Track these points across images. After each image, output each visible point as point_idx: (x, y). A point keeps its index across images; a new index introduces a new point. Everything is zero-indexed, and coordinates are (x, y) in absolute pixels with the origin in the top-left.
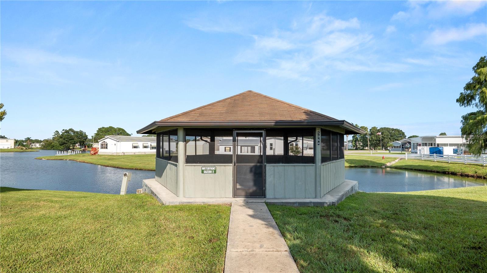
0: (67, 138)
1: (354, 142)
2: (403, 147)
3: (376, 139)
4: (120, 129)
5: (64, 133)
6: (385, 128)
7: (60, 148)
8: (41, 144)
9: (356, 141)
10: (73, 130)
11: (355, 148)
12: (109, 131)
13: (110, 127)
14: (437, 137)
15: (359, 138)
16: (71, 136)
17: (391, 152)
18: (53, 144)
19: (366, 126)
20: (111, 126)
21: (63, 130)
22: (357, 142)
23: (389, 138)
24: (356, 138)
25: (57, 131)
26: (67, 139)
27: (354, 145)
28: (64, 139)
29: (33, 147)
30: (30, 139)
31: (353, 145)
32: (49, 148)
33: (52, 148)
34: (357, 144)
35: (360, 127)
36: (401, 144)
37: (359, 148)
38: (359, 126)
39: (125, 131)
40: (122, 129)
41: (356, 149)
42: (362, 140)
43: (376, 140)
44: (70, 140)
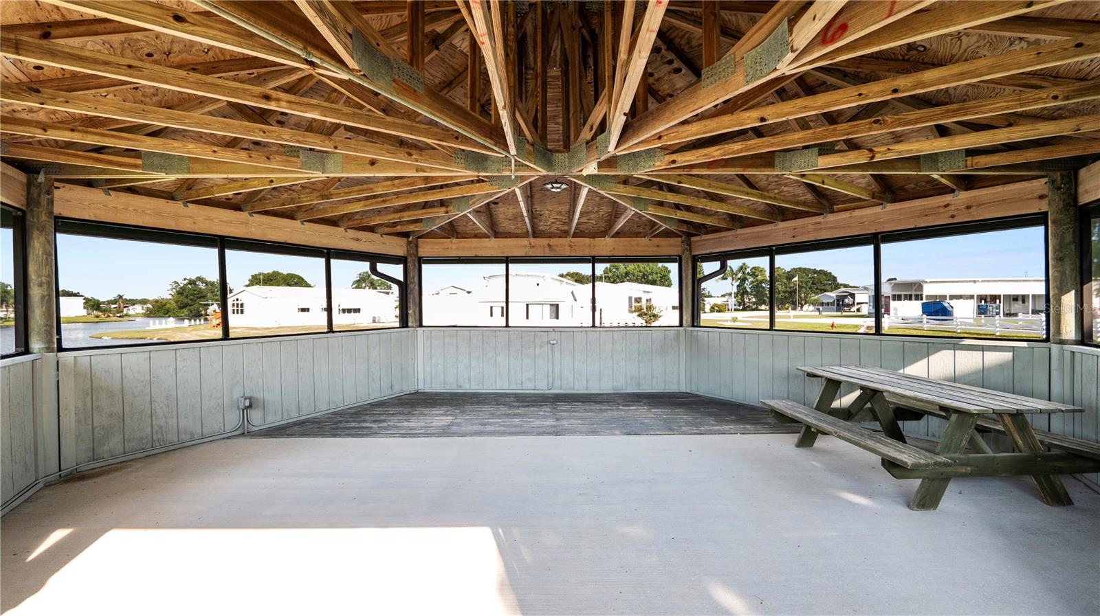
0: (191, 295)
1: (740, 297)
2: (838, 305)
3: (784, 289)
4: (292, 276)
5: (186, 285)
6: (800, 268)
7: (183, 315)
8: (145, 306)
9: (742, 295)
10: (203, 279)
11: (741, 307)
12: (272, 280)
13: (274, 272)
14: (926, 282)
15: (750, 288)
16: (200, 291)
17: (823, 313)
18: (168, 306)
19: (762, 267)
20: (276, 270)
21: (185, 279)
22: (745, 296)
23: (810, 288)
24: (743, 289)
25: (176, 282)
26: (191, 297)
27: (740, 301)
28: (187, 297)
29: (131, 312)
30: (124, 298)
31: (738, 302)
32: (161, 314)
33: (166, 314)
34: (745, 300)
35: (751, 267)
36: (835, 297)
37: (749, 306)
38: (749, 266)
39: (303, 279)
40: (296, 275)
41: (744, 309)
42: (754, 293)
43: (784, 292)
44: (198, 298)
